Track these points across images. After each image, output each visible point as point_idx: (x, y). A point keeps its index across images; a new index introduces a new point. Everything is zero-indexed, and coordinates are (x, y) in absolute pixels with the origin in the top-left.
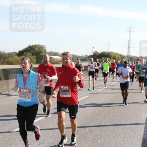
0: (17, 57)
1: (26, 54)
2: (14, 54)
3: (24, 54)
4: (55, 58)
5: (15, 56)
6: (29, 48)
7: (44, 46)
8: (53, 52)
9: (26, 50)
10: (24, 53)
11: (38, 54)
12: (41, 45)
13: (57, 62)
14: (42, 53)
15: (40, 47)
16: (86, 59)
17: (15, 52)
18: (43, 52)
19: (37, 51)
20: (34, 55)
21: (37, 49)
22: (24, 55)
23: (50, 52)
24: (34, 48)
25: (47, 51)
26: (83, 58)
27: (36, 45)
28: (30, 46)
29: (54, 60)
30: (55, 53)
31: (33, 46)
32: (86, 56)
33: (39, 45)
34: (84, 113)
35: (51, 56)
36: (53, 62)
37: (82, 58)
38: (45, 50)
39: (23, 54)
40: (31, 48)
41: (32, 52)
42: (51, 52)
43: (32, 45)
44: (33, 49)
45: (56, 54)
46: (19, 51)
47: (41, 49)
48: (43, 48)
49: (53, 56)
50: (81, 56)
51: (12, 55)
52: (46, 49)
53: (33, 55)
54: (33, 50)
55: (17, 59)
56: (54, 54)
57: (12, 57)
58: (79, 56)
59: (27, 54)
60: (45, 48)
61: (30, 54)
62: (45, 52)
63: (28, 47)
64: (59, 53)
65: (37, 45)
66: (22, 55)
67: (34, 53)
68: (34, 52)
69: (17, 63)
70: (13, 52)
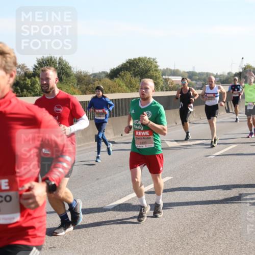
0: (108, 80)
1: (123, 74)
2: (103, 75)
3: (120, 75)
4: (173, 79)
5: (104, 79)
6: (128, 65)
7: (154, 59)
8: (170, 70)
9: (124, 68)
10: (120, 73)
11: (144, 75)
12: (149, 58)
13: (177, 87)
14: (151, 72)
15: (147, 62)
16: (230, 80)
17: (104, 73)
18: (153, 69)
19: (142, 68)
20: (137, 75)
21: (141, 65)
22: (120, 77)
23: (165, 69)
24: (137, 63)
25: (159, 68)
26: (225, 79)
27: (139, 59)
28: (130, 60)
29: (172, 83)
30: (174, 70)
31: (135, 60)
32: (229, 73)
33: (146, 58)
34: (230, 176)
35: (167, 77)
36: (170, 88)
37: (222, 79)
38: (156, 67)
39: (118, 75)
40: (132, 65)
41: (134, 70)
42: (167, 69)
43: (133, 59)
44: (134, 65)
45: (175, 73)
46: (112, 70)
47: (150, 65)
48: (152, 64)
49: (170, 77)
50: (220, 75)
51: (100, 76)
52: (158, 64)
53: (135, 77)
54: (135, 68)
55: (109, 84)
56: (171, 72)
57: (100, 81)
58: (217, 74)
59: (125, 74)
60: (156, 63)
61: (131, 74)
62: (156, 70)
63: (127, 62)
64: (180, 72)
65: (142, 58)
66: (117, 77)
67: (137, 72)
68: (136, 70)
69: (109, 90)
70: (101, 71)
